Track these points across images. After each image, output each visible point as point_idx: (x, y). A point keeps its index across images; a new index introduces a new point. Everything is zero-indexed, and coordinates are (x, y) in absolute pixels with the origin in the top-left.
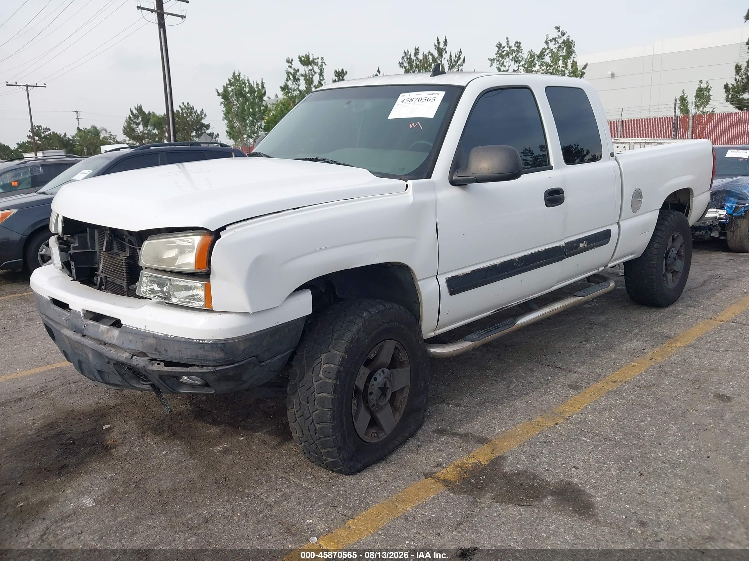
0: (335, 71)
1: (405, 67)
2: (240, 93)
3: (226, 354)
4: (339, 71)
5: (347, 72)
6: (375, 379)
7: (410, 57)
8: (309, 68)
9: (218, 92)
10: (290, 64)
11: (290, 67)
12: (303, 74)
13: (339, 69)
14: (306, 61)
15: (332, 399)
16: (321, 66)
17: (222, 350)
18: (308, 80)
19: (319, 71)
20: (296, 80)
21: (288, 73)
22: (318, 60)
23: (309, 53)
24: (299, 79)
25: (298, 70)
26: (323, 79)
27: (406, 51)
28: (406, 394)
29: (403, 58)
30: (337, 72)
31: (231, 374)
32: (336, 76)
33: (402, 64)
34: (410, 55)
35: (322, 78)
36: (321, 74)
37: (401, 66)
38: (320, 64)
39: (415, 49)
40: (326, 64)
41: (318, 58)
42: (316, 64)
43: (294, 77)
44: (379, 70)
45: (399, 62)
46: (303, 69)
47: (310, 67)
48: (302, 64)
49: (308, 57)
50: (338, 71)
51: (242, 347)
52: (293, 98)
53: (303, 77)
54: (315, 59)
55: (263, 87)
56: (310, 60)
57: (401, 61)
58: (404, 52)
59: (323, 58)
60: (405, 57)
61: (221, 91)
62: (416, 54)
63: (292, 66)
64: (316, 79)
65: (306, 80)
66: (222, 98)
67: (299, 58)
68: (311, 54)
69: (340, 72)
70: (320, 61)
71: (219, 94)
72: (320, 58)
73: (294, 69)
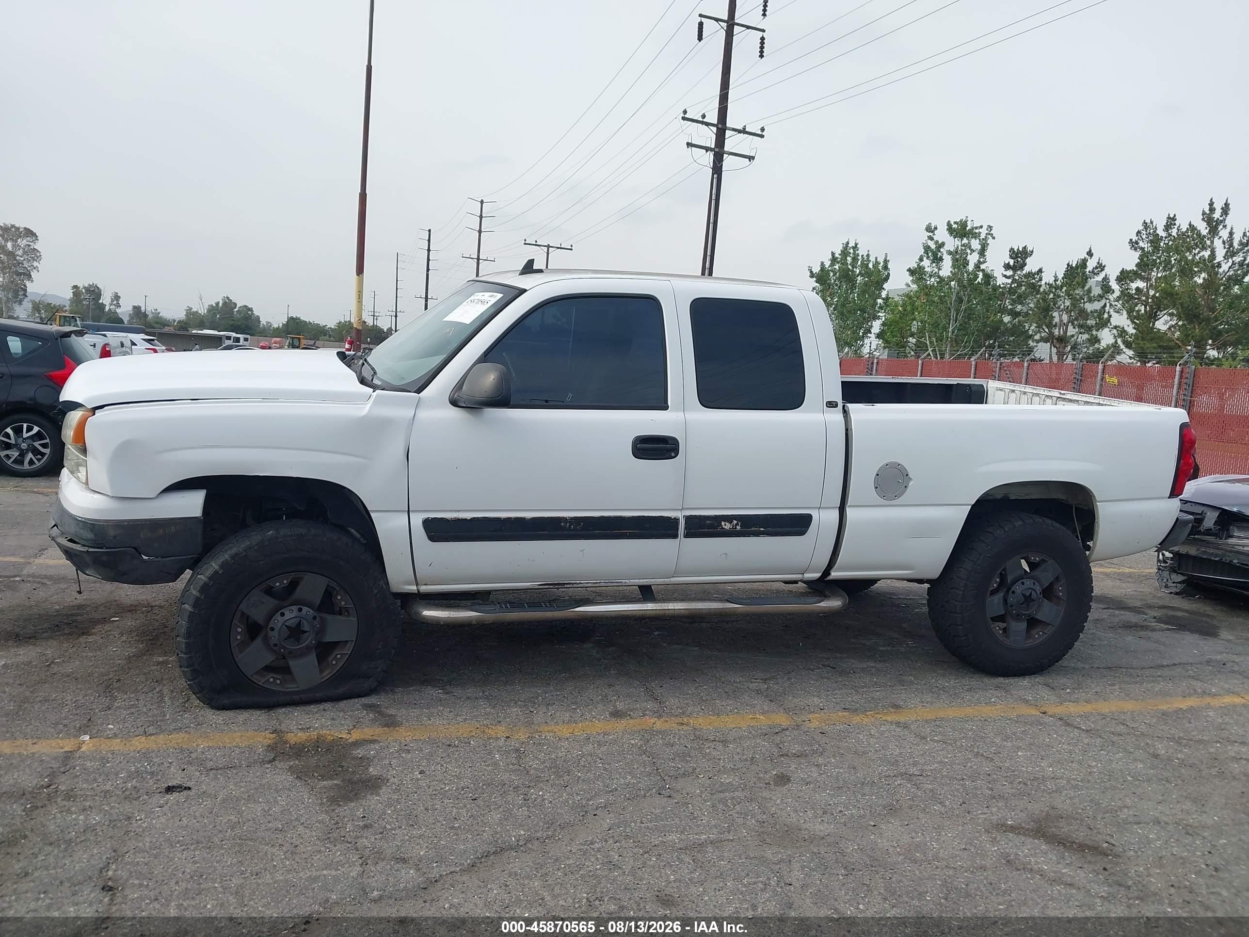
0: (1012, 250)
1: (1142, 249)
2: (847, 276)
3: (96, 535)
4: (1018, 249)
5: (1032, 252)
6: (283, 615)
7: (1155, 232)
8: (963, 242)
9: (811, 272)
10: (931, 234)
11: (931, 238)
12: (952, 250)
13: (1018, 245)
14: (961, 230)
15: (191, 612)
16: (985, 239)
17: (92, 531)
18: (957, 260)
19: (979, 247)
20: (937, 259)
21: (927, 248)
22: (981, 230)
23: (967, 217)
24: (941, 259)
25: (943, 244)
26: (984, 262)
27: (1148, 221)
28: (348, 650)
29: (1139, 232)
30: (1014, 252)
31: (104, 558)
32: (1011, 257)
33: (1137, 243)
34: (1156, 228)
35: (981, 260)
36: (982, 252)
37: (1133, 246)
38: (983, 236)
39: (1169, 218)
40: (994, 238)
41: (981, 227)
42: (976, 236)
43: (935, 255)
44: (1090, 250)
45: (1131, 240)
46: (951, 243)
47: (965, 241)
48: (951, 234)
49: (963, 224)
50: (1016, 250)
51: (112, 533)
52: (927, 288)
53: (950, 257)
54: (976, 228)
55: (886, 267)
56: (968, 228)
57: (1135, 238)
58: (1145, 222)
59: (990, 227)
60: (1144, 232)
61: (816, 269)
62: (1168, 227)
63: (934, 237)
64: (973, 259)
65: (955, 261)
66: (817, 282)
67: (949, 224)
68: (969, 219)
69: (1020, 253)
70: (983, 232)
71: (812, 275)
72: (985, 227)
73: (937, 242)
